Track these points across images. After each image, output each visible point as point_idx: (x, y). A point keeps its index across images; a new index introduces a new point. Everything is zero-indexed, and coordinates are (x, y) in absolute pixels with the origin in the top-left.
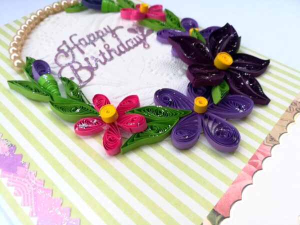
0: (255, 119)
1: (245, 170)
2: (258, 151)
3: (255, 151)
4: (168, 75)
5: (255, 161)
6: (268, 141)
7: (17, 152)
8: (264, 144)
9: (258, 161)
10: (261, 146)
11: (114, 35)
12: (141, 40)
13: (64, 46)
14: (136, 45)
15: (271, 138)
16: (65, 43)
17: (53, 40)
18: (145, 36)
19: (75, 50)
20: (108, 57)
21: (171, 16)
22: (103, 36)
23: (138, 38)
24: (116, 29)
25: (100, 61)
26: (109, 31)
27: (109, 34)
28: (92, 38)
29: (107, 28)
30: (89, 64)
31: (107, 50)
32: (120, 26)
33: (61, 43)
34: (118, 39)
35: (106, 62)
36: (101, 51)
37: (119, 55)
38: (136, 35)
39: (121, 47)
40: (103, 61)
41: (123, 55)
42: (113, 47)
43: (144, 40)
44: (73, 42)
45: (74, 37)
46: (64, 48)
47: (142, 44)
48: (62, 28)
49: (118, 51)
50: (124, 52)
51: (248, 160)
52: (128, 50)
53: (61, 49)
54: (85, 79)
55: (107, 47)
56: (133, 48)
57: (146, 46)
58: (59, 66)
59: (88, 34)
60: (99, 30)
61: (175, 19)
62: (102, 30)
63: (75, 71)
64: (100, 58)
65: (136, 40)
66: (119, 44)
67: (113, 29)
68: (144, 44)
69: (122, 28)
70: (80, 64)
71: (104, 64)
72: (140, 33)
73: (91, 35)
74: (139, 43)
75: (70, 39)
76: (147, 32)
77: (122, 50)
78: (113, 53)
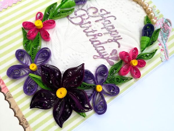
2: (6, 86)
3: (6, 85)
5: (2, 82)
6: (9, 95)
8: (8, 91)
9: (1, 84)
10: (8, 89)
11: (110, 41)
12: (103, 56)
13: (105, 13)
14: (98, 52)
15: (10, 97)
16: (108, 13)
17: (114, 8)
18: (107, 59)
19: (101, 18)
20: (89, 34)
21: (123, 80)
22: (111, 34)
23: (106, 55)
24: (118, 43)
25: (86, 29)
26: (116, 39)
27: (113, 38)
28: (111, 28)
29: (119, 38)
30: (85, 24)
31: (96, 34)
32: (121, 46)
33: (108, 11)
34: (106, 42)
35: (86, 32)
36: (96, 31)
37: (90, 40)
38: (109, 54)
39: (98, 43)
40: (86, 31)
41: (91, 43)
42: (99, 38)
43: (103, 57)
44: (108, 17)
45: (113, 18)
46: (104, 12)
47: (99, 55)
48: (126, 13)
49: (94, 40)
50: (92, 43)
51: (3, 79)
52: (94, 46)
53: (103, 11)
54: (73, 20)
55: (99, 35)
56: (96, 49)
57: (95, 57)
58: (88, 9)
59: (114, 26)
60: (118, 33)
61: (118, 81)
62: (119, 35)
63: (81, 17)
64: (90, 30)
65: (104, 52)
66: (102, 42)
67: (118, 41)
68: (98, 56)
69: (119, 47)
70: (87, 19)
71: (84, 31)
72: (111, 57)
73: (113, 28)
74: (100, 54)
75: (112, 16)
76: (111, 61)
77: (95, 43)
78: (93, 37)
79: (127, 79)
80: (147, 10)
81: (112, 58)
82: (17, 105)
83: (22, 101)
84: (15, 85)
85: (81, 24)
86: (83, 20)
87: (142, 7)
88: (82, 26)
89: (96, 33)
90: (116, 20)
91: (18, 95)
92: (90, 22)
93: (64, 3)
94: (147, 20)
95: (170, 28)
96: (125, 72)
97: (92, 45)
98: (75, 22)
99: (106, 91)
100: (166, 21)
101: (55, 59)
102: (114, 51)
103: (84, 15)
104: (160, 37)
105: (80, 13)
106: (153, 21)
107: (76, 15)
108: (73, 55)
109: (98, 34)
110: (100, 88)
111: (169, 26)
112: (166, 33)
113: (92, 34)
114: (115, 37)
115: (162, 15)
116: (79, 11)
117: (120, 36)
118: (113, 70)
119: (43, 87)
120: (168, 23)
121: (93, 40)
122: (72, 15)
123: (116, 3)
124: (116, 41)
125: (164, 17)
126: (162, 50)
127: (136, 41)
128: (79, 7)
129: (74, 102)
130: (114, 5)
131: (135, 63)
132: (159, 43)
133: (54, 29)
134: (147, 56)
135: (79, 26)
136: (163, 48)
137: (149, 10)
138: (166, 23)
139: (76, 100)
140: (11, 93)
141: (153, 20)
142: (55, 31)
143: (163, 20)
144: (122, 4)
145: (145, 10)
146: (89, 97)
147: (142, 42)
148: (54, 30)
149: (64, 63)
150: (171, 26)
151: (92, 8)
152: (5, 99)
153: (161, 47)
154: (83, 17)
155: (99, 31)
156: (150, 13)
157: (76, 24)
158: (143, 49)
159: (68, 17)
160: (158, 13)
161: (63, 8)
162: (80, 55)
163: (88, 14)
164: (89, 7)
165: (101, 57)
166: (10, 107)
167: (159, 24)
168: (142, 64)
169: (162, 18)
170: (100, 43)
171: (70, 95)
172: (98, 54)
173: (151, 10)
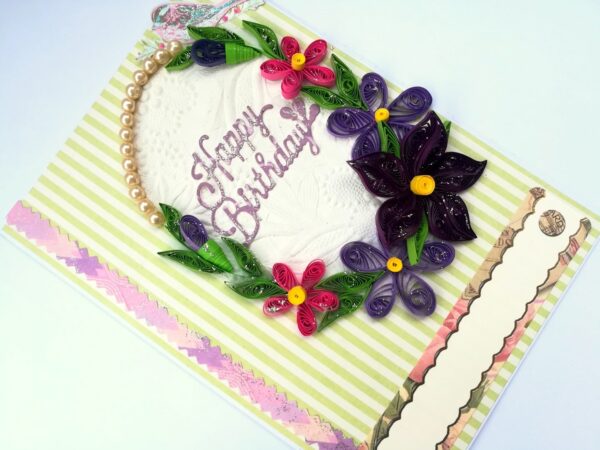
0: (456, 264)
1: (440, 333)
2: (455, 308)
3: (451, 308)
4: (351, 204)
5: (450, 321)
6: (467, 293)
7: (213, 345)
8: (462, 298)
9: (453, 320)
10: (458, 301)
11: (264, 130)
12: (305, 134)
13: (198, 166)
14: (300, 149)
15: (471, 289)
16: (198, 159)
17: (176, 150)
18: (309, 123)
19: (217, 171)
20: (268, 183)
21: (343, 72)
22: (248, 135)
23: (300, 129)
24: (263, 112)
25: (260, 193)
26: (254, 120)
27: (255, 128)
28: (232, 140)
29: (248, 112)
30: (247, 200)
31: (263, 168)
32: (267, 103)
33: (192, 160)
34: (272, 139)
35: (267, 192)
36: (254, 170)
37: (281, 176)
38: (295, 123)
39: (280, 157)
40: (263, 192)
41: (286, 173)
42: (269, 158)
43: (309, 134)
44: (209, 156)
45: (205, 142)
46: (199, 170)
47: (308, 144)
48: (179, 118)
49: (277, 166)
50: (286, 168)
51: (443, 321)
52: (291, 162)
53: (197, 173)
54: (250, 231)
55: (260, 159)
56: (297, 156)
57: (315, 150)
58: (208, 208)
59: (225, 134)
60: (238, 120)
61: (351, 83)
62: (242, 117)
63: (234, 217)
64: (257, 185)
65: (297, 136)
66: (275, 149)
67: (258, 113)
68: (311, 145)
69: (270, 107)
70: (234, 201)
71: (266, 196)
72: (301, 118)
73: (230, 134)
74: (303, 143)
75: (201, 147)
76: (311, 113)
77: (283, 162)
78: (271, 171)
79: (339, 65)
80: (151, 72)
81: (303, 113)
82: (481, 269)
83: (470, 263)
84: (443, 290)
85: (252, 210)
86: (240, 210)
87: (146, 87)
88: (255, 204)
89: (259, 170)
90: (208, 134)
91: (459, 275)
92: (240, 192)
93: (217, 266)
94: (179, 63)
95: (173, 7)
96: (324, 74)
97: (290, 167)
98: (254, 223)
99: (379, 102)
100: (158, 19)
101: (354, 233)
102: (285, 113)
103: (227, 211)
104: (207, 24)
105: (224, 223)
106: (175, 49)
107: (233, 230)
108: (329, 200)
109: (259, 163)
110: (381, 114)
111: (169, 10)
112: (190, 14)
113: (265, 178)
114: (251, 122)
115: (147, 34)
116: (220, 226)
117: (245, 113)
118: (331, 101)
119: (425, 229)
120: (162, 13)
121: (278, 170)
122: (239, 238)
123: (159, 151)
124: (260, 119)
125: (150, 28)
126: (236, 12)
127: (239, 73)
128: (211, 232)
129: (432, 151)
130: (167, 154)
131: (298, 60)
132: (222, 21)
133: (288, 264)
134: (268, 40)
135: (260, 213)
136: (230, 9)
137: (151, 67)
138: (163, 19)
139: (425, 149)
140: (463, 290)
141: (172, 49)
142: (294, 259)
143: (159, 28)
144: (157, 135)
145: (150, 76)
146: (406, 129)
147: (241, 60)
148: (291, 261)
149: (356, 211)
150: (165, 6)
151: (200, 201)
152: (479, 296)
153: (230, 16)
154: (233, 210)
155: (252, 163)
156: (156, 61)
157: (258, 221)
158: (256, 53)
159: (247, 245)
160: (145, 43)
161: (231, 265)
162: (325, 185)
163: (219, 205)
164: (201, 208)
165: (309, 138)
166: (490, 279)
167: (173, 34)
168: (291, 45)
169: (155, 33)
170: (280, 151)
171: (420, 166)
172: (307, 147)
173: (148, 62)
